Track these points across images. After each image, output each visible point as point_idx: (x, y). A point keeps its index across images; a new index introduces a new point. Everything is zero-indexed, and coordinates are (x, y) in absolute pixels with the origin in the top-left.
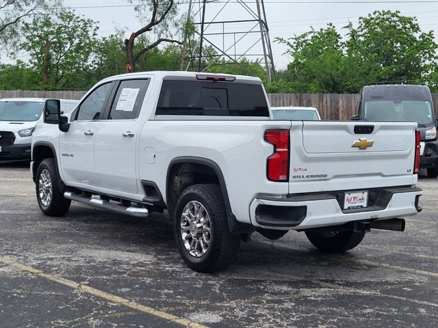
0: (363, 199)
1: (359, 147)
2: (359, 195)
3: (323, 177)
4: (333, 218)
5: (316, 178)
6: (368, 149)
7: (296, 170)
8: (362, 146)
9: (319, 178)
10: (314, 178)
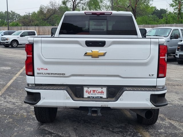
0: (102, 92)
1: (91, 56)
2: (99, 89)
3: (63, 75)
4: (64, 103)
5: (56, 75)
7: (39, 69)
9: (58, 75)
10: (54, 75)
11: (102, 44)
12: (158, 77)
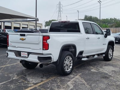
6: (24, 40)
8: (23, 40)
9: (14, 47)
11: (24, 35)
12: (43, 50)
